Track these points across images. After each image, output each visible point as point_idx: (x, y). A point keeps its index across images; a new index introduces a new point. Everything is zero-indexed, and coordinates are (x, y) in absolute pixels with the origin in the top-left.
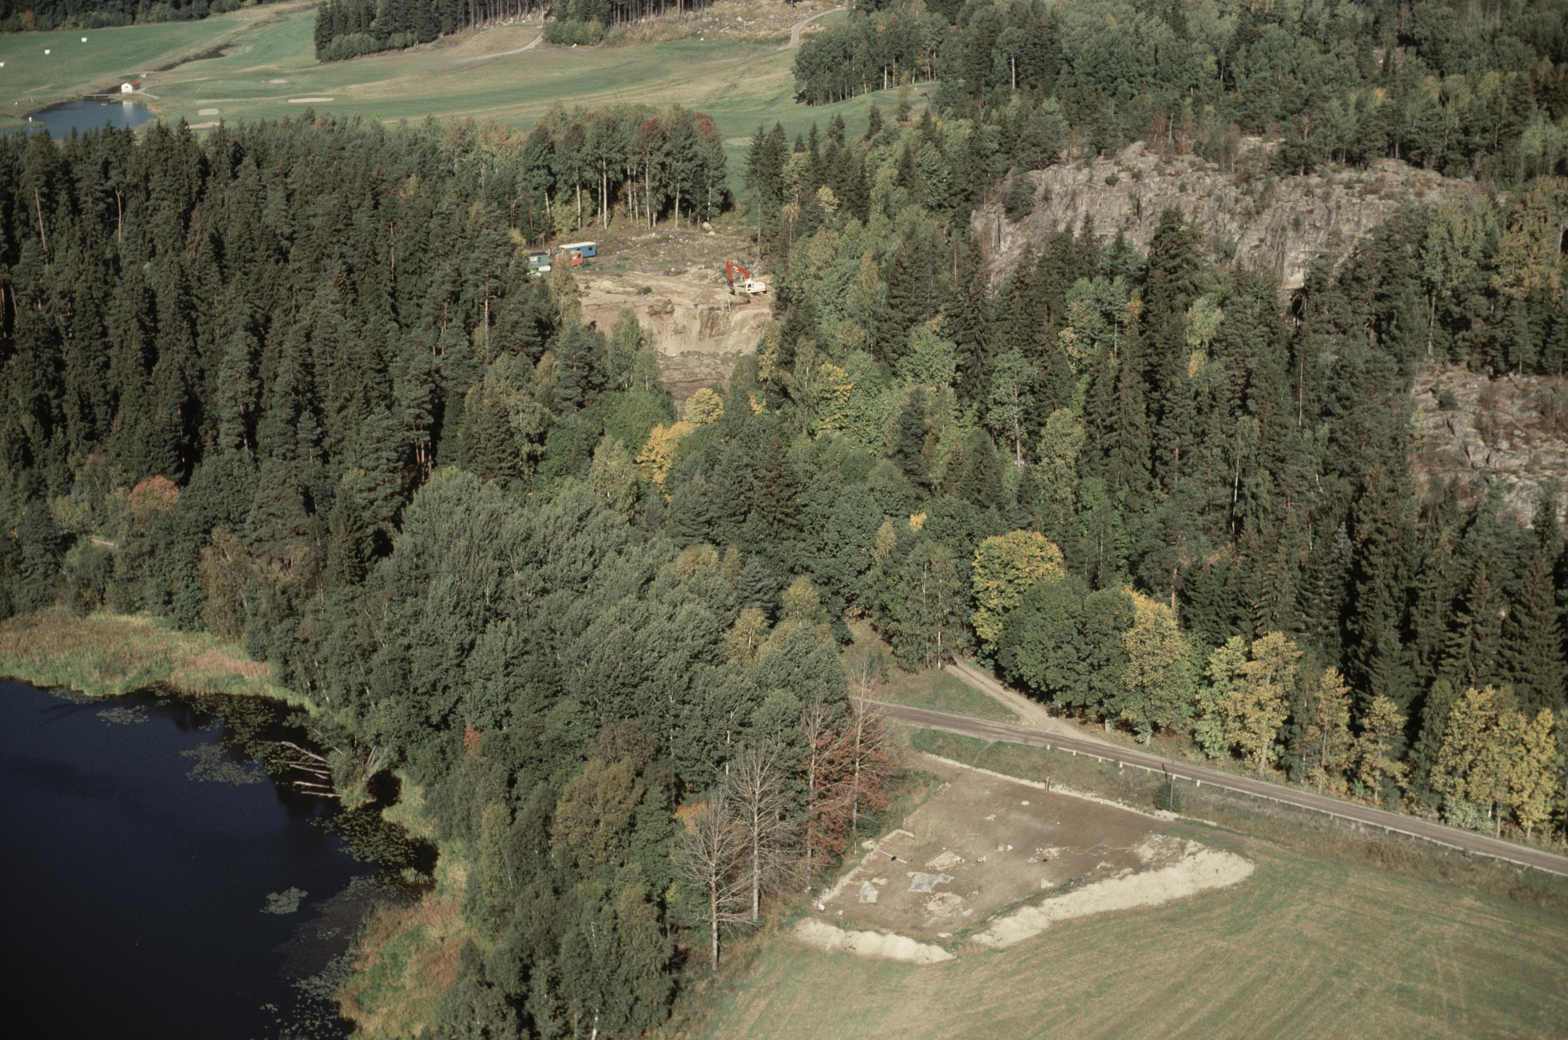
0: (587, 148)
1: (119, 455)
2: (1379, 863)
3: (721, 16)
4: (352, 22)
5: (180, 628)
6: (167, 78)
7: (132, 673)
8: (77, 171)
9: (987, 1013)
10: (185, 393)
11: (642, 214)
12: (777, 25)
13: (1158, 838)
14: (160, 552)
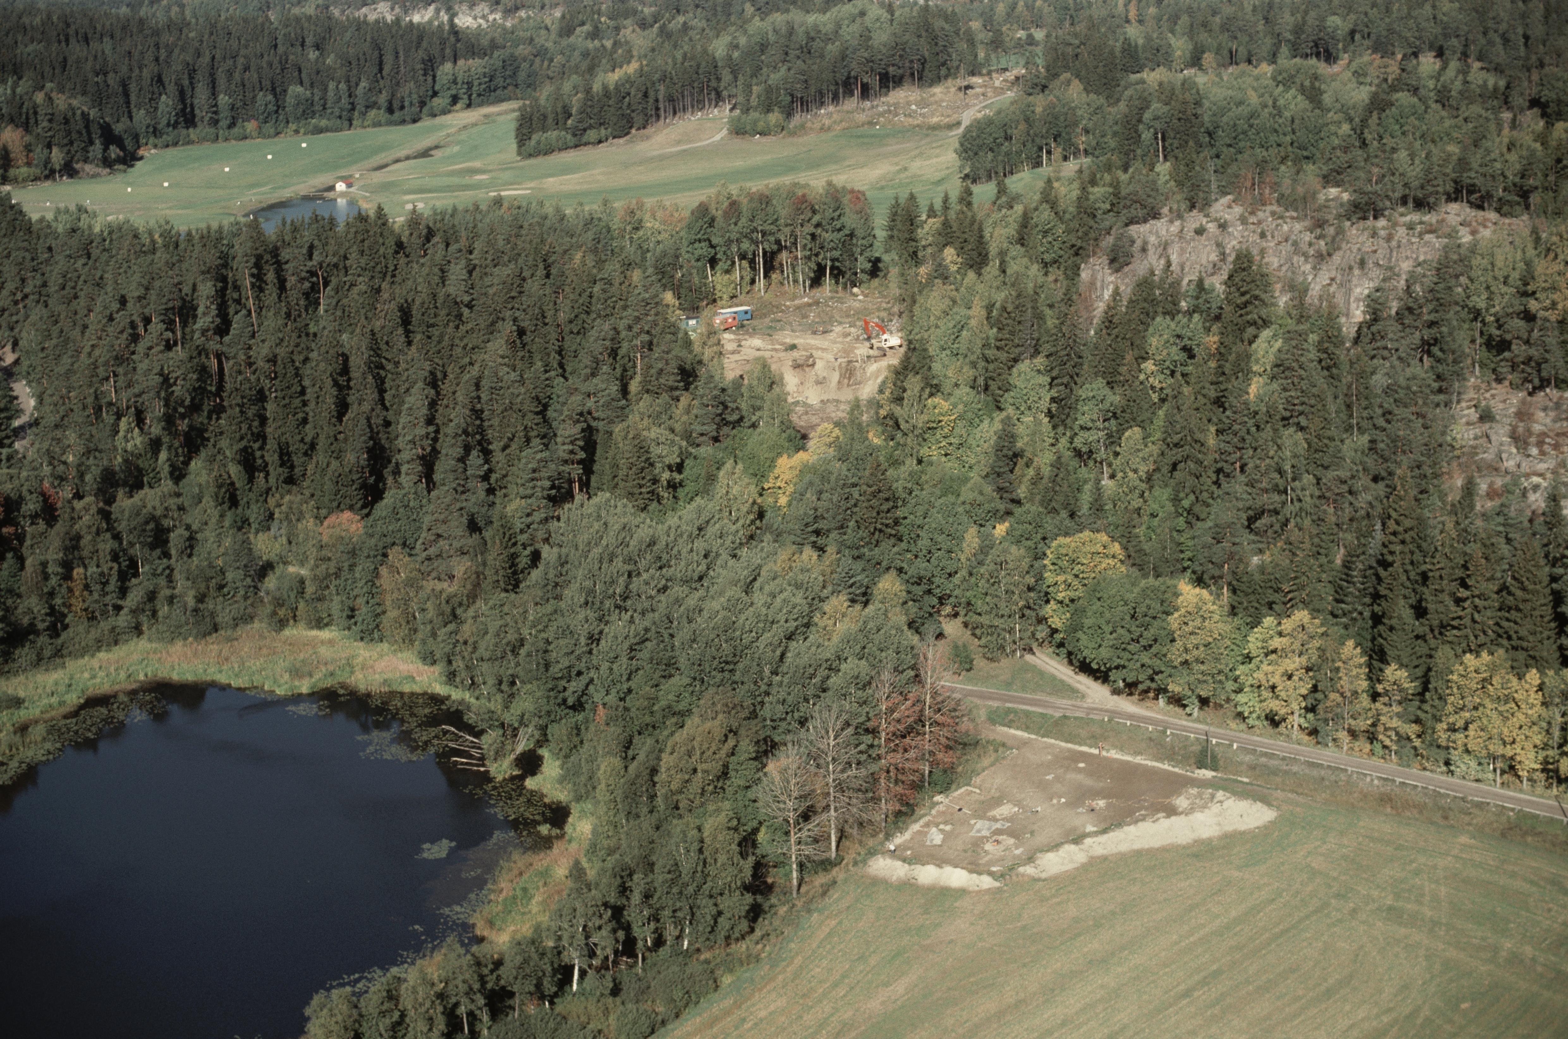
0: (743, 221)
1: (313, 495)
2: (1389, 810)
3: (896, 105)
4: (550, 120)
5: (362, 639)
6: (378, 177)
7: (318, 676)
8: (285, 255)
9: (1024, 928)
10: (371, 438)
11: (796, 281)
12: (950, 112)
13: (1194, 791)
14: (345, 574)
